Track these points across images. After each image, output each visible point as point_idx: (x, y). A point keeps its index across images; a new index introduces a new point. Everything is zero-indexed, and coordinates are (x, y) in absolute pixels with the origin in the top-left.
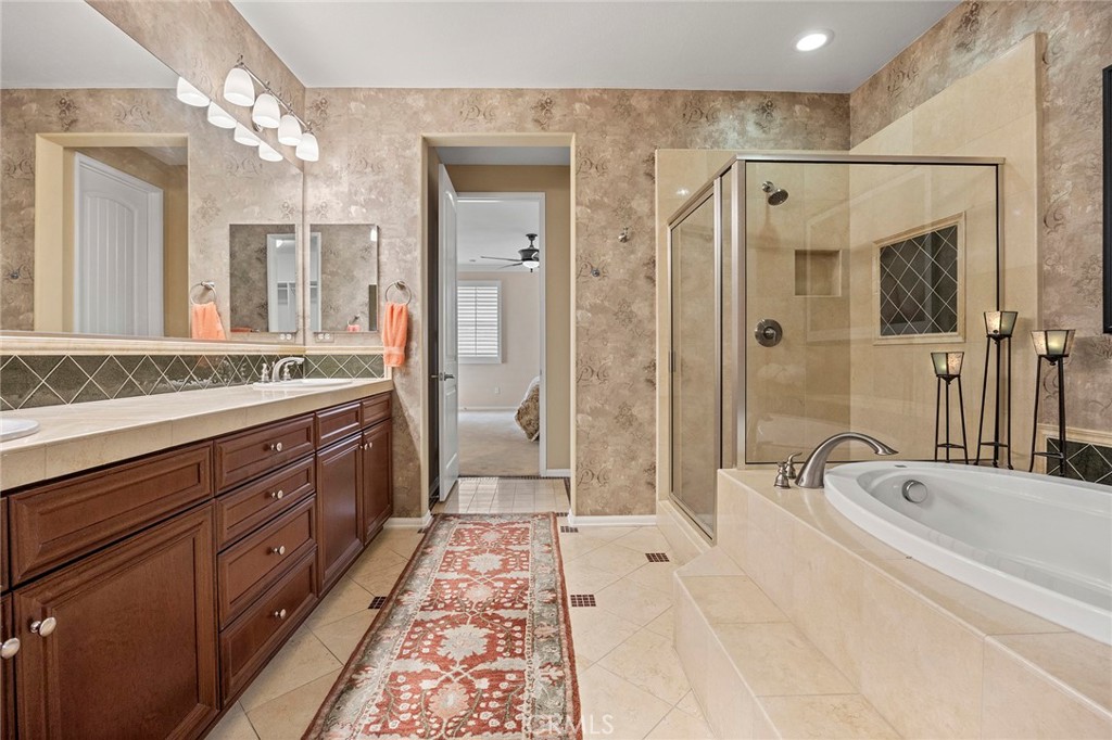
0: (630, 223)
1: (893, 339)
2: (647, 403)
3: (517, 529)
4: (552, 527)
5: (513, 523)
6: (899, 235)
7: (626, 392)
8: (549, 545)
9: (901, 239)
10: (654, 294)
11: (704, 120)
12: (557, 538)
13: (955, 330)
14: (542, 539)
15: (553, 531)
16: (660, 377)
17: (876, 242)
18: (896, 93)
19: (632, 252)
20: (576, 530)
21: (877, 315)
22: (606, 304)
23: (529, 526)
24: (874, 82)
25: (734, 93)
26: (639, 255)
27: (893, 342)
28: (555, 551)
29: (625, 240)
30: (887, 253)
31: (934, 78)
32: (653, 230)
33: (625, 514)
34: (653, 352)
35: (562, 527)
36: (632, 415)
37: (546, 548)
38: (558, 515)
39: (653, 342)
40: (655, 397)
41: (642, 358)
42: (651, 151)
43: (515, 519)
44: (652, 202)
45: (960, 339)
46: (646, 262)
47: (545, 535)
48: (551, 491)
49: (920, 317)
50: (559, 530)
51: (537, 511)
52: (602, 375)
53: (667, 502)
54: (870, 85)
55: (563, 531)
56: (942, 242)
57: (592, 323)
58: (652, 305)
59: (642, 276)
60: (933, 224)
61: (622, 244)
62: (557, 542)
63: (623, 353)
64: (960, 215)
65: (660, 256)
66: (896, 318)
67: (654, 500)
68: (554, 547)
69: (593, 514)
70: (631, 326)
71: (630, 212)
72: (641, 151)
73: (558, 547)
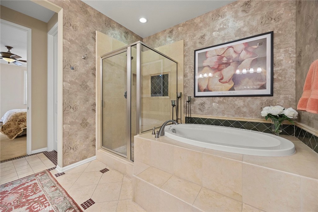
0: (86, 53)
1: (154, 97)
2: (93, 117)
3: (28, 186)
4: (50, 177)
5: (24, 184)
6: (156, 74)
7: (85, 114)
8: (54, 186)
9: (155, 75)
10: (95, 80)
11: (111, 28)
12: (56, 181)
13: (168, 96)
14: (48, 185)
15: (52, 178)
16: (98, 108)
17: (150, 75)
18: (154, 42)
19: (87, 64)
20: (64, 173)
21: (150, 92)
22: (77, 81)
23: (36, 181)
24: (149, 37)
25: (119, 24)
26: (90, 65)
27: (153, 98)
28: (59, 188)
29: (84, 58)
30: (152, 78)
31: (163, 42)
32: (95, 58)
33: (85, 159)
34: (95, 100)
35: (56, 175)
36: (87, 122)
37: (53, 189)
38: (49, 170)
39: (95, 96)
40: (95, 115)
41: (91, 101)
42: (95, 30)
43: (24, 181)
44: (95, 48)
45: (169, 98)
46: (93, 68)
47: (48, 182)
48: (38, 160)
49: (160, 93)
50: (55, 177)
51: (36, 172)
52: (75, 109)
53: (100, 150)
54: (148, 38)
55: (57, 176)
56: (165, 77)
57: (70, 88)
58: (95, 84)
59: (91, 73)
60: (163, 73)
61: (83, 60)
62: (58, 183)
63: (83, 100)
64: (169, 72)
65: (98, 67)
66: (155, 92)
67: (95, 150)
68: (58, 186)
69: (70, 164)
70: (87, 90)
71: (86, 49)
72: (91, 28)
73: (60, 185)
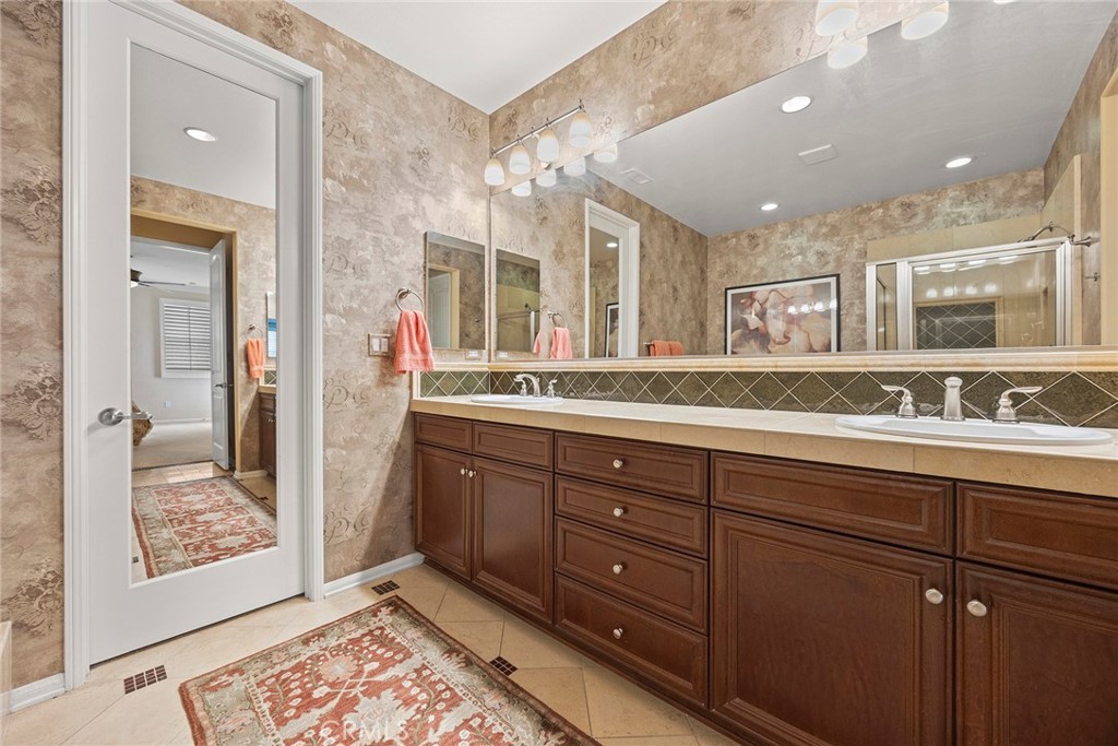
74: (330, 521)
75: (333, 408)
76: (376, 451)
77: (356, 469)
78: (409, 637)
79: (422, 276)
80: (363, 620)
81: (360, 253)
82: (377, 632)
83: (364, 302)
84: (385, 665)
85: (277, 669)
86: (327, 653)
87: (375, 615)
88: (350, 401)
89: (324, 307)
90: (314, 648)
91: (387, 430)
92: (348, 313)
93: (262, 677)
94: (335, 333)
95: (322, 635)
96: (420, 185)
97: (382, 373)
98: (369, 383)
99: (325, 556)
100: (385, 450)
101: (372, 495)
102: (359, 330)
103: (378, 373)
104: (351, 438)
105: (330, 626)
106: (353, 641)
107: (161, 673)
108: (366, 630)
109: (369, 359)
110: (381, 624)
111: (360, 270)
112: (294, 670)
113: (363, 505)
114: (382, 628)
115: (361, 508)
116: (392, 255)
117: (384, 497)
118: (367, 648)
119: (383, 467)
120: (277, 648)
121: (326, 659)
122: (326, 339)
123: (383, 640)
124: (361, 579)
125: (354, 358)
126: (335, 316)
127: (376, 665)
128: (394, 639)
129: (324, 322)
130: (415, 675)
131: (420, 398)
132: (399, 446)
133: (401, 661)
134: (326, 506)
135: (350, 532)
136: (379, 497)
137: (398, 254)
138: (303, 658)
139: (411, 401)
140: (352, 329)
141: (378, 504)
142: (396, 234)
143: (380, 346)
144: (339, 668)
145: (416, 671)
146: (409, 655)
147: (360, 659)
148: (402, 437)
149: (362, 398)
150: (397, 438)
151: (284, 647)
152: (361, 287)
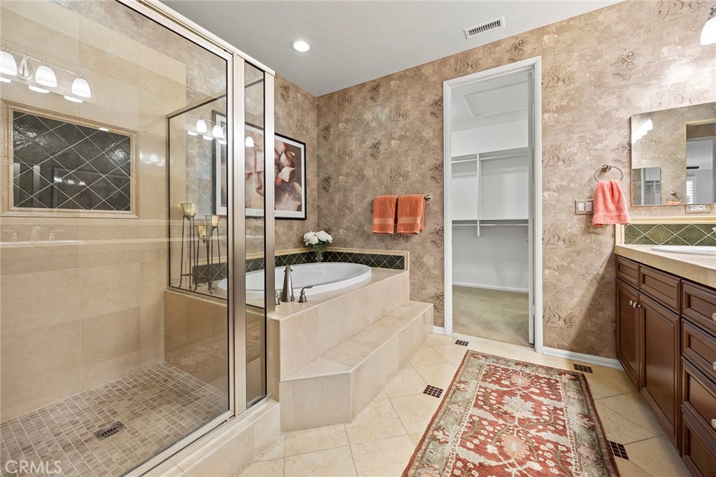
74: (547, 311)
75: (549, 246)
76: (582, 277)
77: (566, 286)
78: (569, 394)
79: (626, 151)
80: (551, 373)
81: (568, 150)
82: (553, 381)
83: (572, 180)
84: (542, 394)
85: (499, 365)
86: (521, 373)
87: (560, 374)
88: (561, 243)
89: (543, 188)
90: (518, 368)
91: (591, 265)
92: (560, 189)
93: (491, 364)
94: (551, 202)
95: (526, 366)
96: (624, 83)
97: (587, 226)
98: (576, 232)
99: (543, 330)
100: (590, 278)
101: (578, 305)
102: (568, 199)
103: (583, 226)
104: (562, 266)
105: (533, 365)
106: (537, 377)
107: (466, 344)
108: (549, 377)
109: (575, 217)
110: (559, 380)
111: (568, 161)
112: (503, 369)
113: (571, 309)
114: (557, 382)
115: (569, 311)
116: (595, 144)
117: (589, 310)
118: (541, 383)
119: (587, 290)
120: (504, 359)
121: (519, 375)
122: (544, 207)
123: (552, 386)
124: (569, 356)
125: (563, 216)
126: (550, 192)
127: (538, 391)
128: (559, 389)
129: (543, 196)
130: (553, 409)
131: (624, 245)
132: (603, 277)
133: (551, 399)
134: (545, 303)
135: (561, 323)
136: (584, 308)
137: (601, 141)
138: (510, 368)
139: (614, 247)
140: (562, 198)
141: (583, 313)
142: (599, 128)
143: (585, 208)
144: (520, 381)
145: (555, 407)
146: (559, 400)
147: (533, 384)
148: (606, 270)
149: (571, 241)
150: (601, 271)
151: (507, 361)
152: (569, 171)
